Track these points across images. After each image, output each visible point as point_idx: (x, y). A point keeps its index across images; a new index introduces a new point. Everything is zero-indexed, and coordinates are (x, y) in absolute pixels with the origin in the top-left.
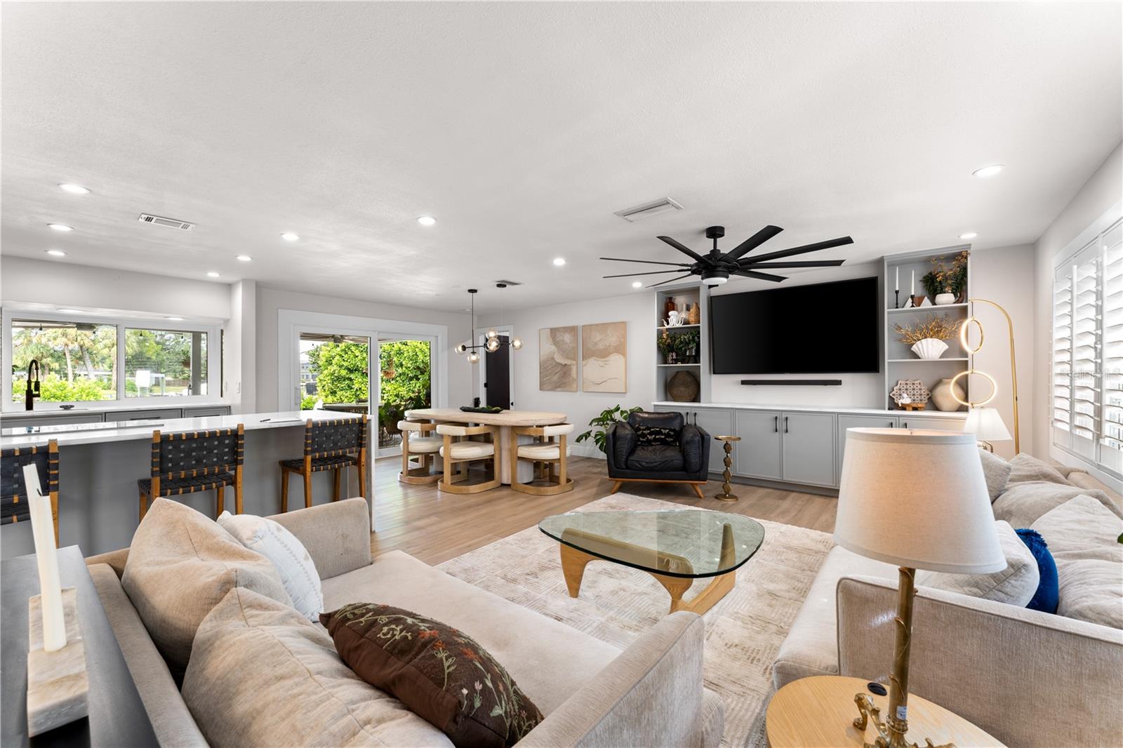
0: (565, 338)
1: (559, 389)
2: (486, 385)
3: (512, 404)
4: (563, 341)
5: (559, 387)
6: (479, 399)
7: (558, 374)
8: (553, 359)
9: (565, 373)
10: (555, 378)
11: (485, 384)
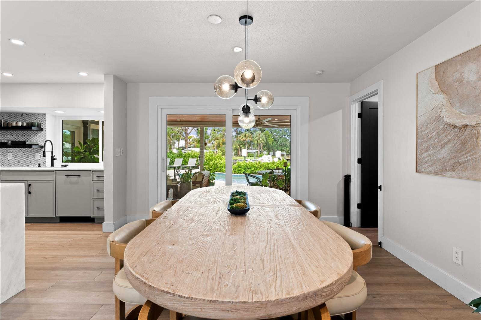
0: (466, 75)
1: (449, 174)
2: (359, 161)
3: (380, 187)
4: (460, 81)
5: (453, 169)
6: (350, 176)
7: (450, 145)
8: (439, 118)
9: (464, 143)
10: (444, 153)
11: (359, 159)
